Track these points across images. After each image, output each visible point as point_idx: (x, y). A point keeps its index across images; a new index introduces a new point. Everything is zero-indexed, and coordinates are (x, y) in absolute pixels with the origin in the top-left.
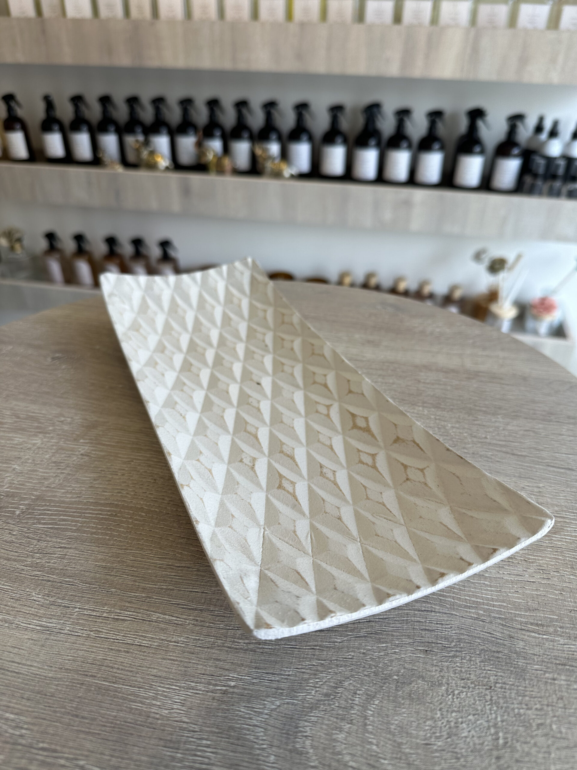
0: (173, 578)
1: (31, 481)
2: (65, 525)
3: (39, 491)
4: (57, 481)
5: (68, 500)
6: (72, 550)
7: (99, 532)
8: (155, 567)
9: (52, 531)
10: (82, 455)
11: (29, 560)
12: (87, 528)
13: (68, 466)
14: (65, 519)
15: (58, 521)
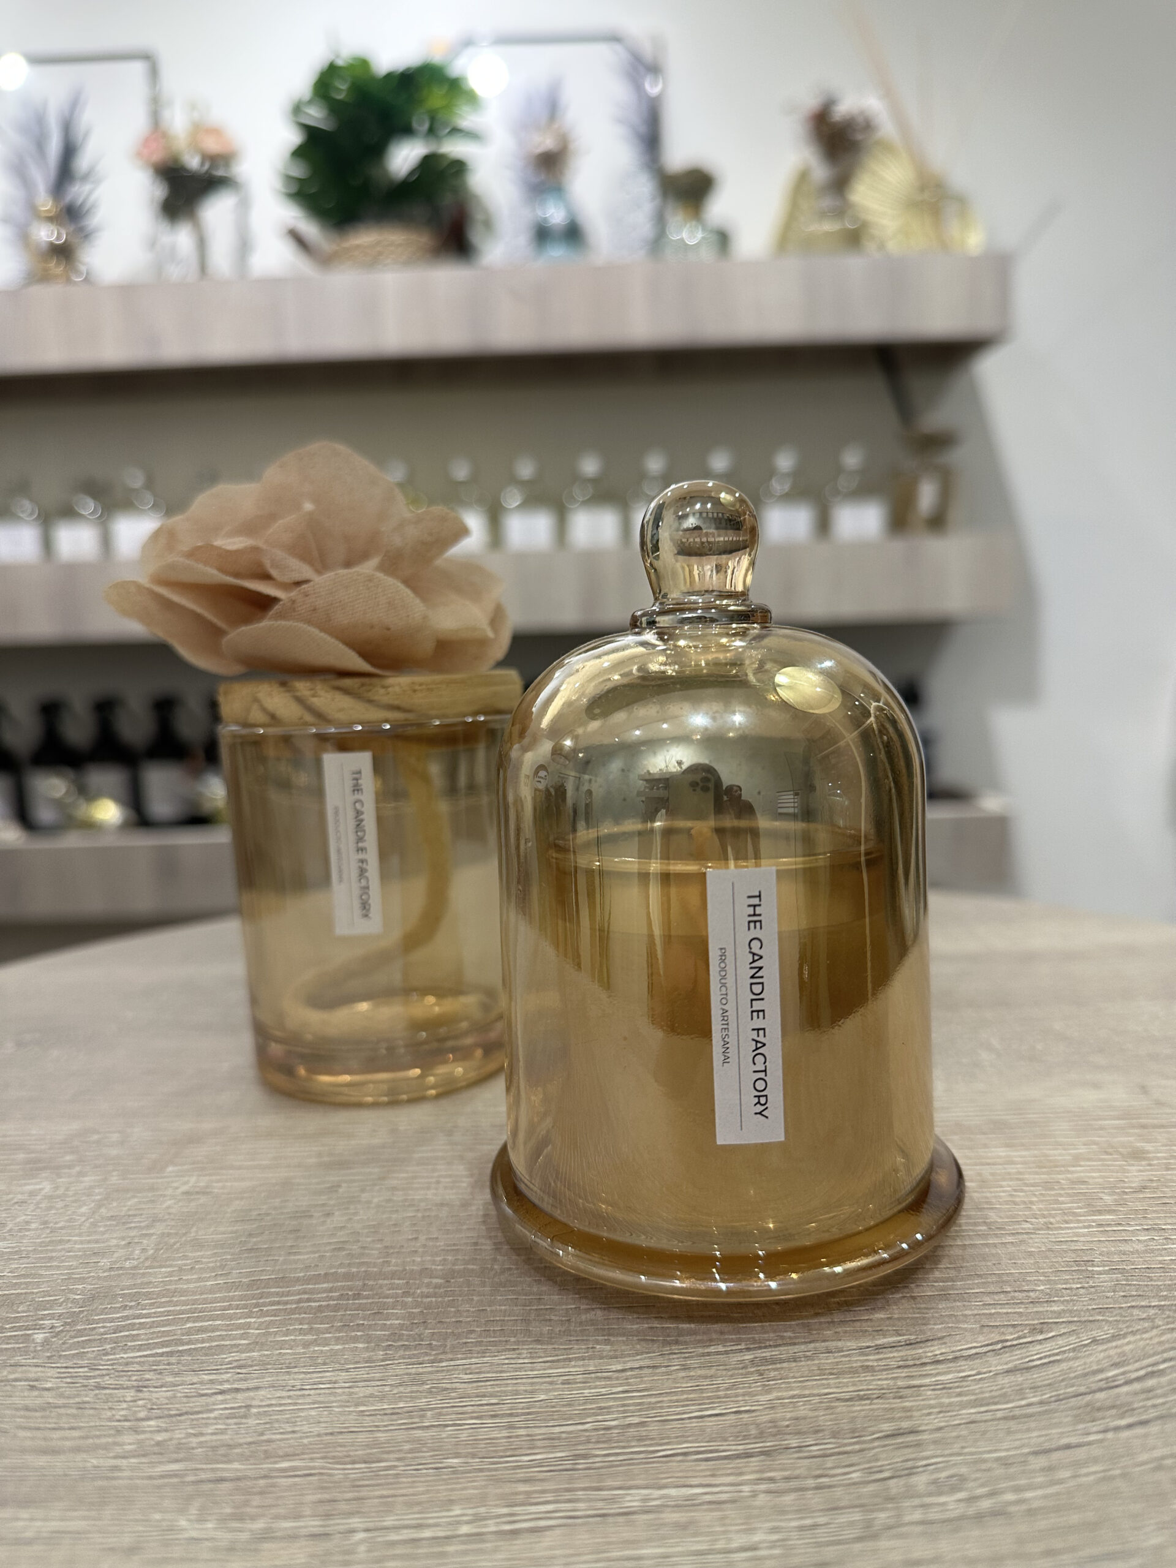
0: (622, 1399)
1: (53, 1264)
2: (211, 1339)
3: (89, 1281)
4: (137, 1252)
5: (191, 1286)
7: (325, 1339)
9: (173, 1360)
11: (128, 1439)
12: (285, 1335)
14: (202, 1326)
15: (183, 1335)
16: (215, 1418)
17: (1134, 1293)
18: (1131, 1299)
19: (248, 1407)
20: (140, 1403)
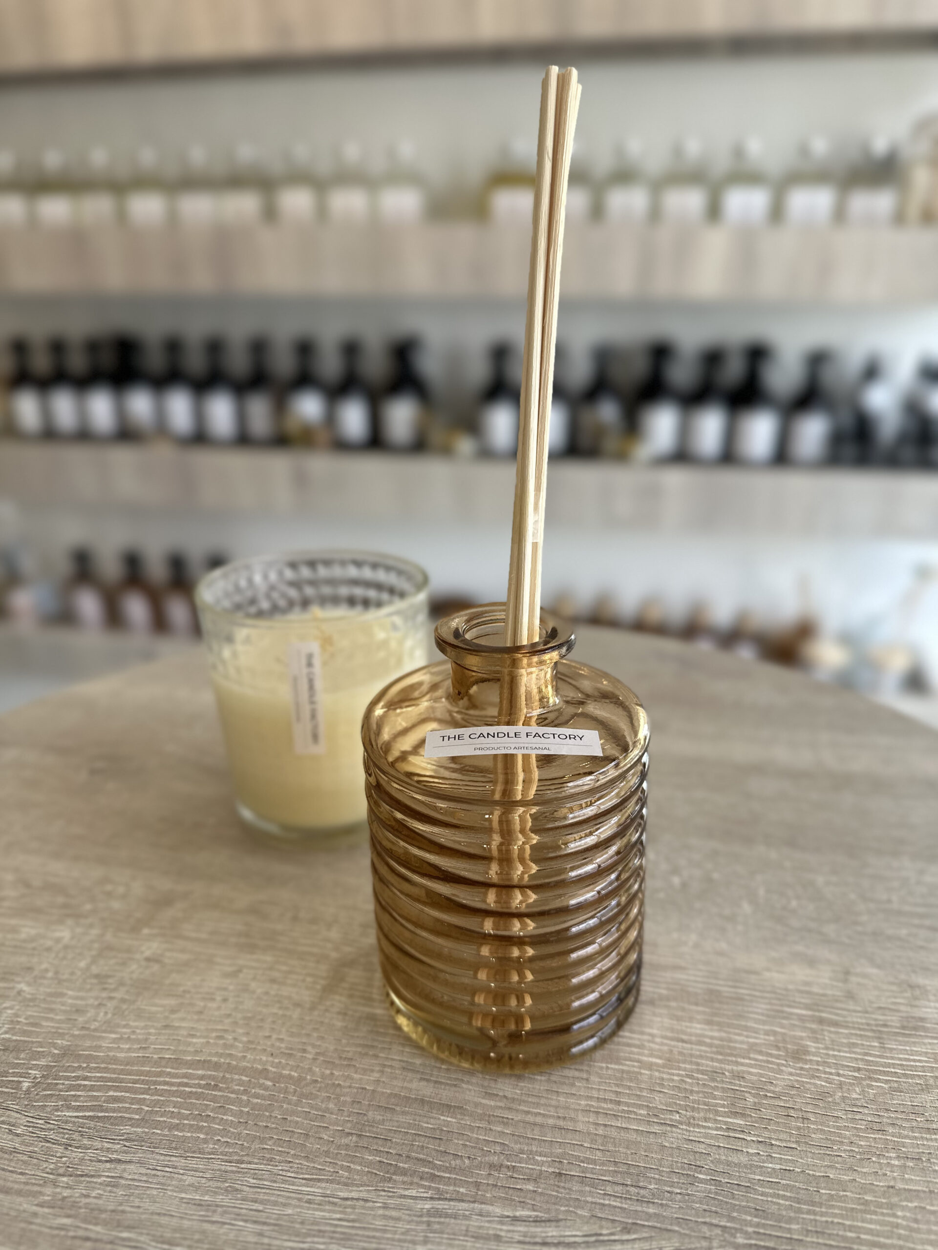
0: (336, 1226)
1: (51, 1016)
2: (118, 1110)
3: (67, 1037)
4: (102, 1014)
5: (123, 1055)
6: (132, 1167)
7: (184, 1124)
8: (299, 1200)
9: (92, 1124)
10: (148, 959)
11: (48, 1190)
12: (161, 1116)
13: (121, 984)
14: (117, 1096)
15: (104, 1102)
16: (101, 1184)
17: (714, 1209)
18: (708, 1214)
19: (120, 1177)
20: (64, 1159)
